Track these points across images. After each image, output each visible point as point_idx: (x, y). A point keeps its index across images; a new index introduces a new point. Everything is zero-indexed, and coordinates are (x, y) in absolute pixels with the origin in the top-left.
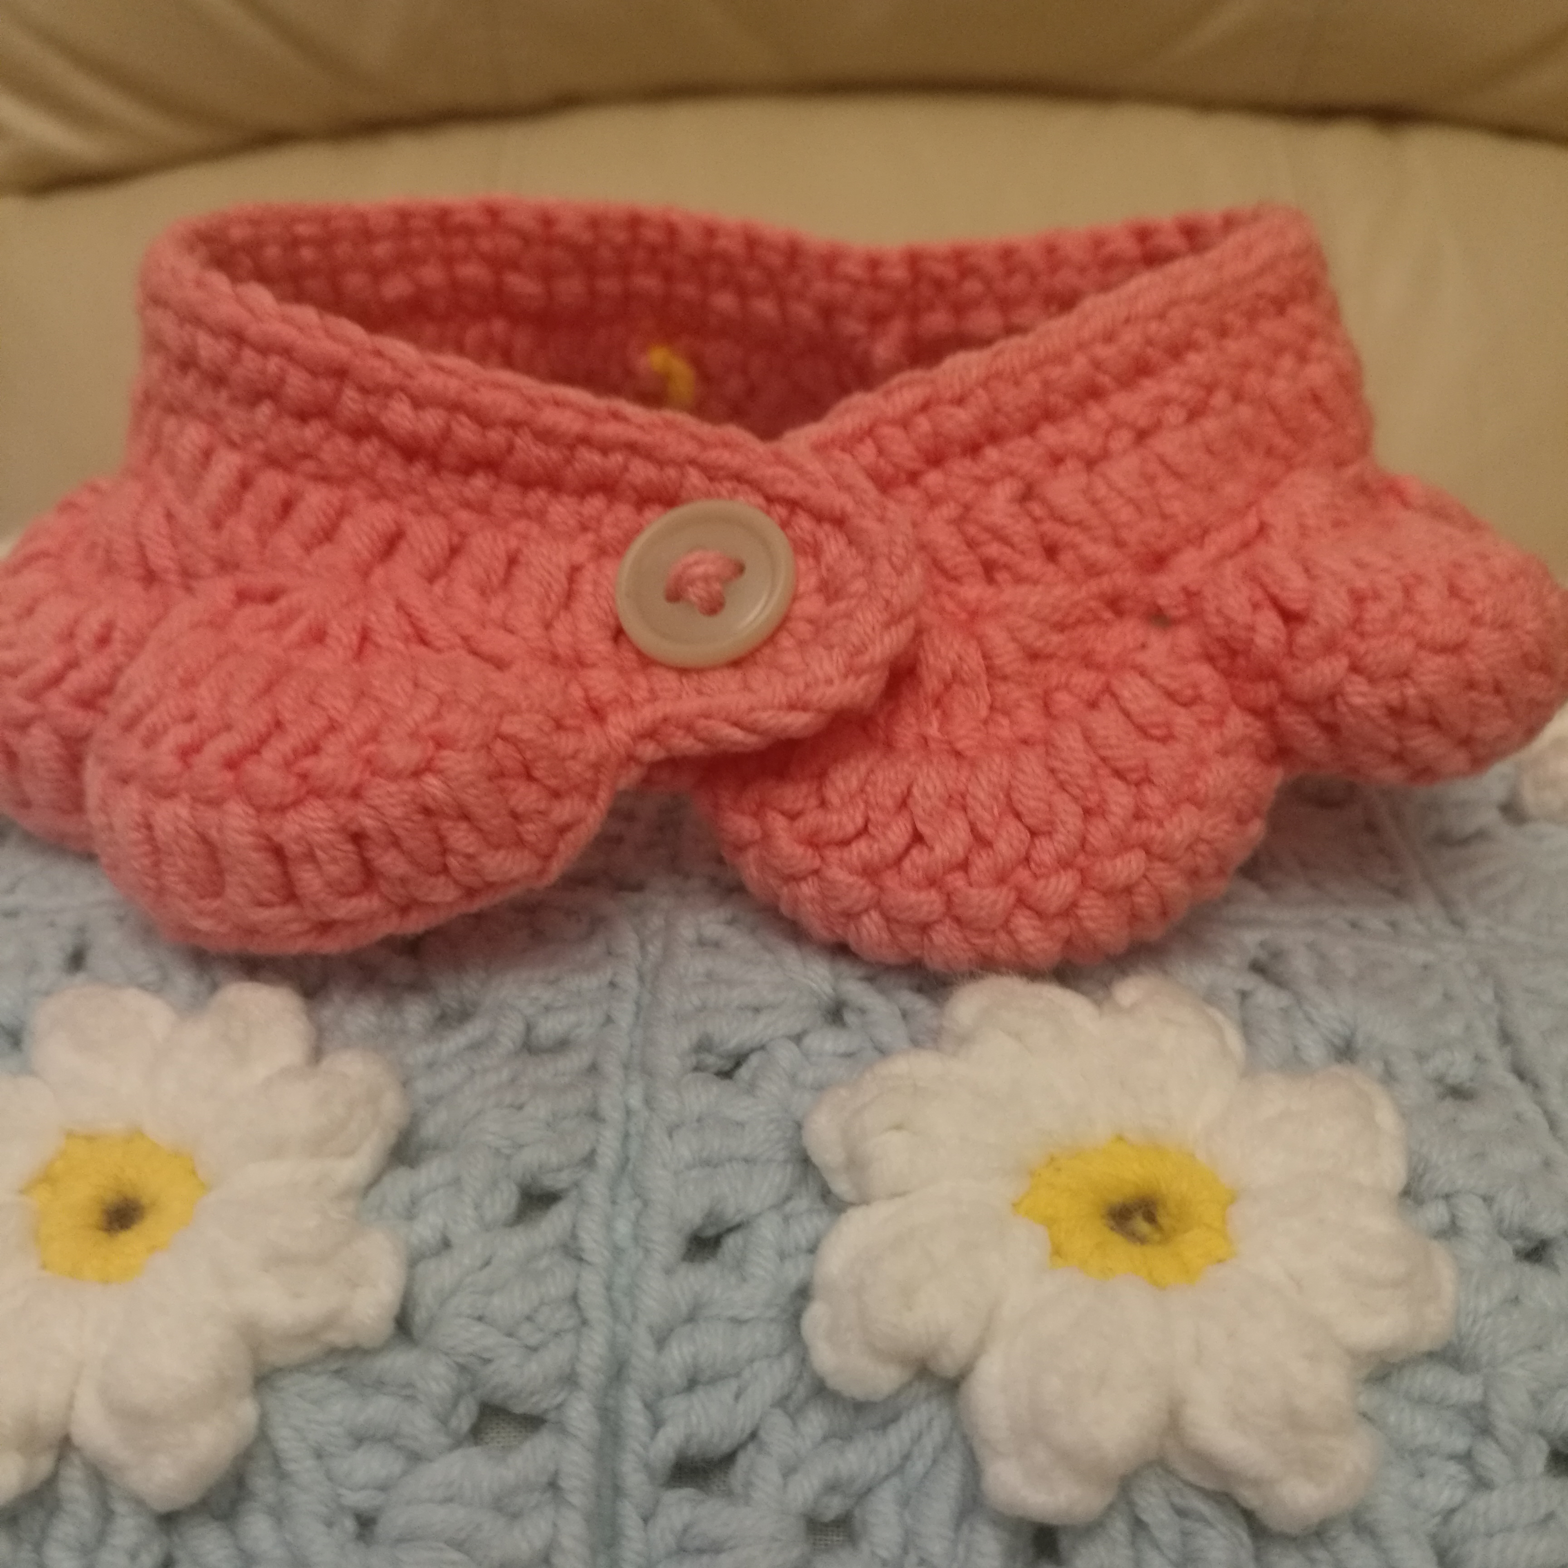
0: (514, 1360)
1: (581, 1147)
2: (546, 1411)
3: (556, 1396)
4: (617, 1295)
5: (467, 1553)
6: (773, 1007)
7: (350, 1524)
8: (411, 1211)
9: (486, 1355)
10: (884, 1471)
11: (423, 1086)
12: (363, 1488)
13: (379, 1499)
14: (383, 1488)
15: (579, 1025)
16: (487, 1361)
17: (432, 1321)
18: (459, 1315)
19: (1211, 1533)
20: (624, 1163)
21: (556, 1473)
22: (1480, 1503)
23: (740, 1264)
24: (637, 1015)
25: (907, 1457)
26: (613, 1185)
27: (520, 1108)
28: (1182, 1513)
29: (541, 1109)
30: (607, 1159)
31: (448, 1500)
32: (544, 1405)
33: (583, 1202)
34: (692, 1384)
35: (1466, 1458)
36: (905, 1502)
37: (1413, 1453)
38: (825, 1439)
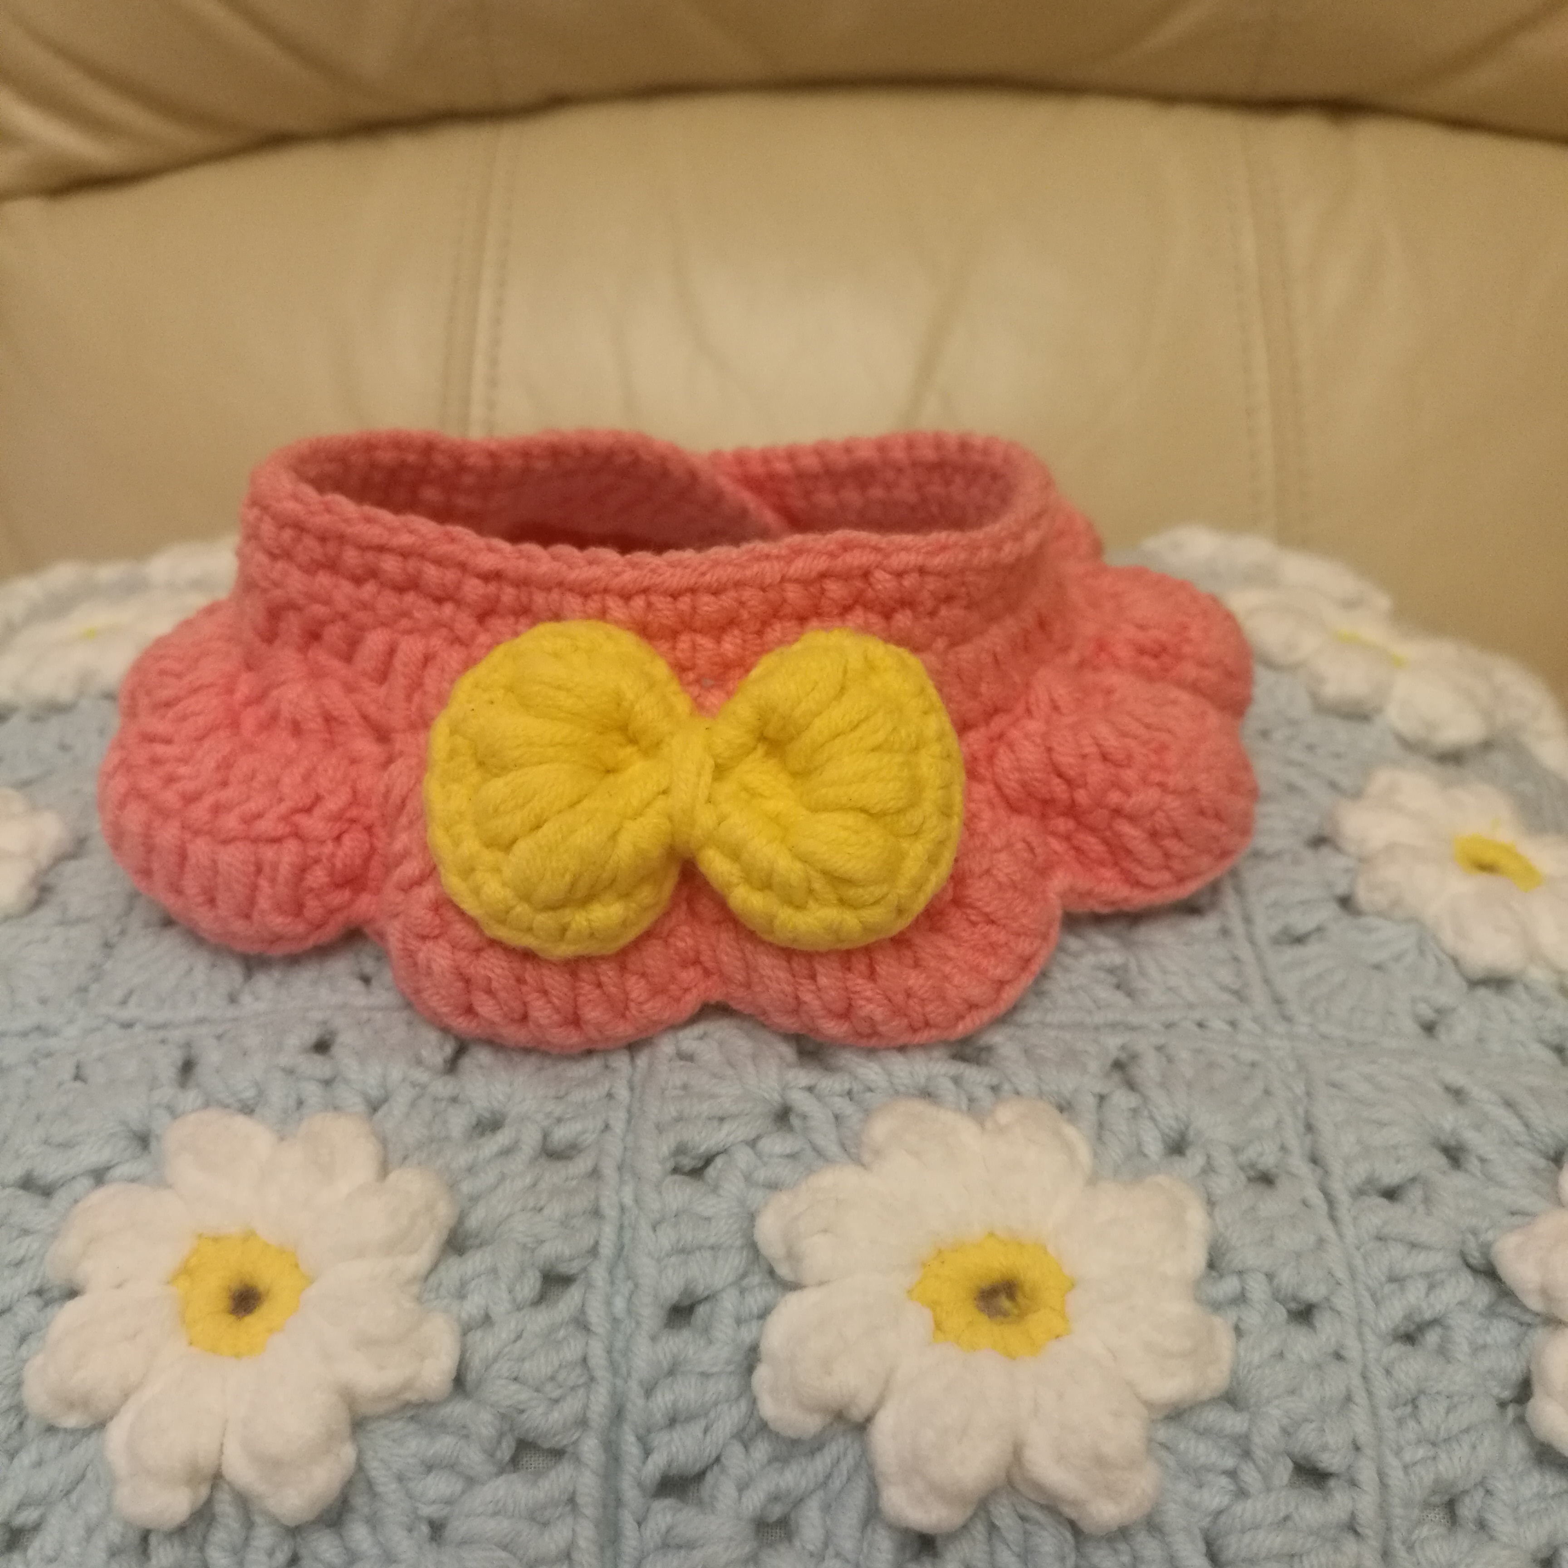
0: (540, 1410)
1: (586, 1241)
2: (565, 1446)
3: (573, 1435)
4: (616, 1355)
5: (511, 1552)
6: (733, 1117)
7: (425, 1529)
8: (461, 1294)
9: (521, 1407)
10: (812, 1486)
11: (466, 1187)
12: (434, 1502)
13: (446, 1511)
14: (449, 1502)
15: (584, 1132)
16: (522, 1411)
17: (480, 1382)
18: (499, 1377)
19: (1045, 1534)
20: (620, 1249)
21: (574, 1493)
22: (1238, 1509)
23: (706, 1330)
24: (629, 1122)
25: (829, 1476)
26: (611, 1271)
27: (541, 1209)
28: (1023, 1518)
29: (556, 1210)
30: (607, 1249)
31: (495, 1514)
32: (565, 1442)
33: (589, 1285)
34: (672, 1422)
35: (1232, 1474)
36: (826, 1508)
37: (1196, 1471)
38: (770, 1462)
